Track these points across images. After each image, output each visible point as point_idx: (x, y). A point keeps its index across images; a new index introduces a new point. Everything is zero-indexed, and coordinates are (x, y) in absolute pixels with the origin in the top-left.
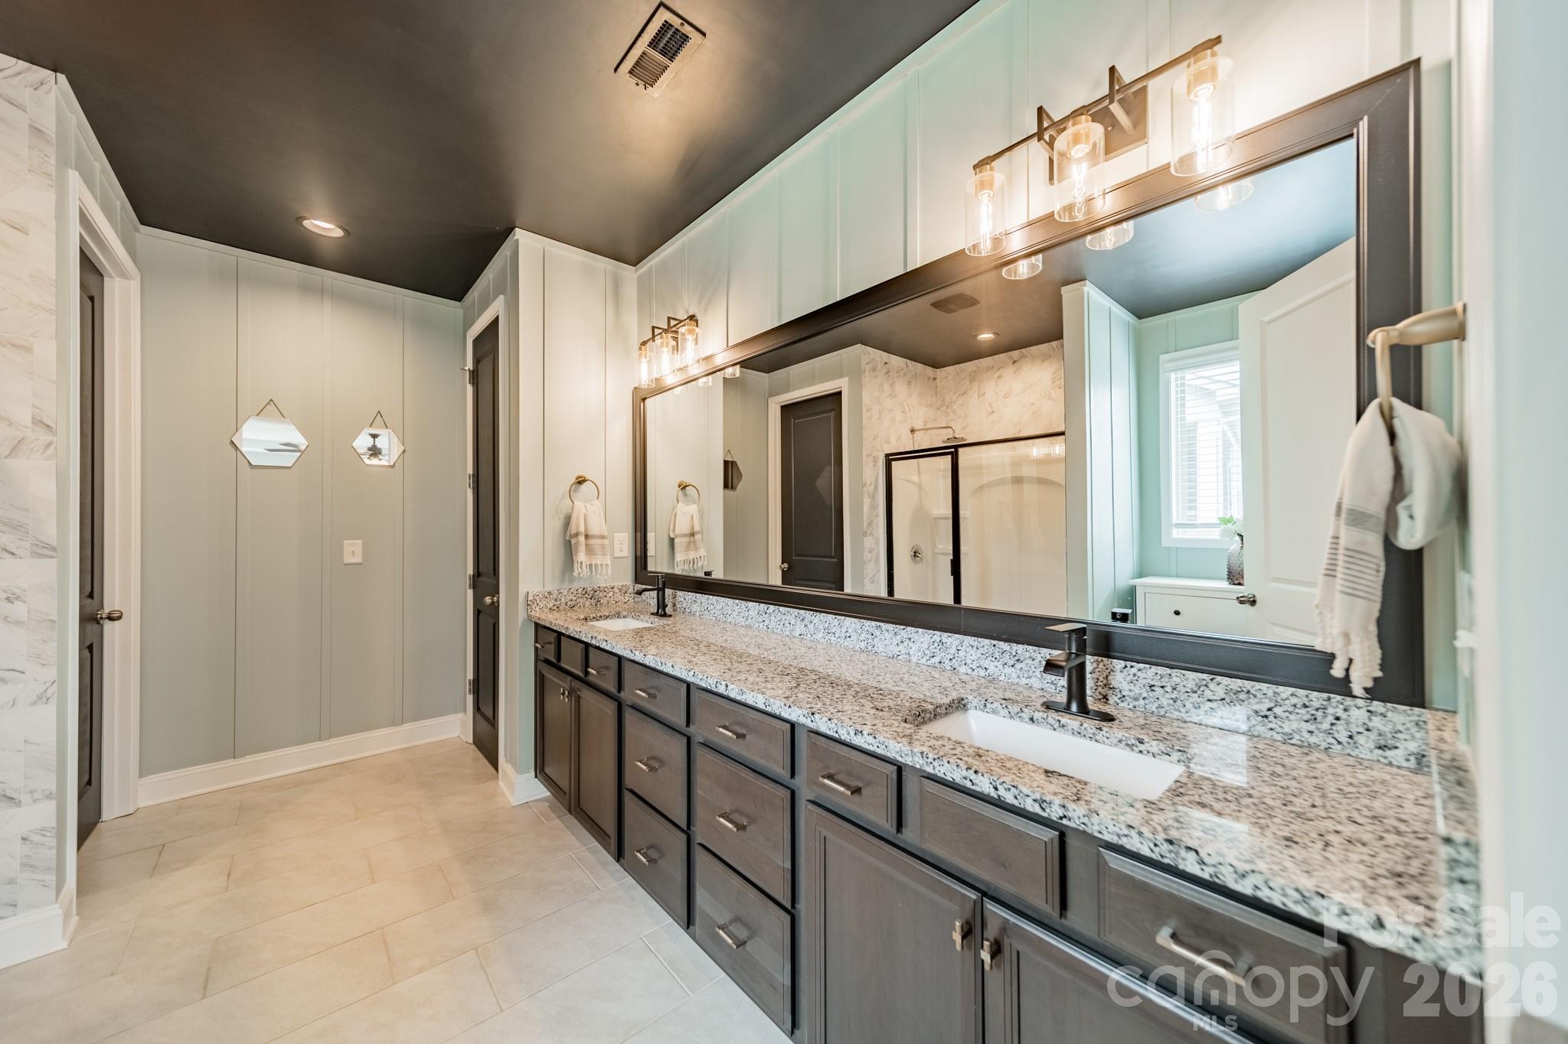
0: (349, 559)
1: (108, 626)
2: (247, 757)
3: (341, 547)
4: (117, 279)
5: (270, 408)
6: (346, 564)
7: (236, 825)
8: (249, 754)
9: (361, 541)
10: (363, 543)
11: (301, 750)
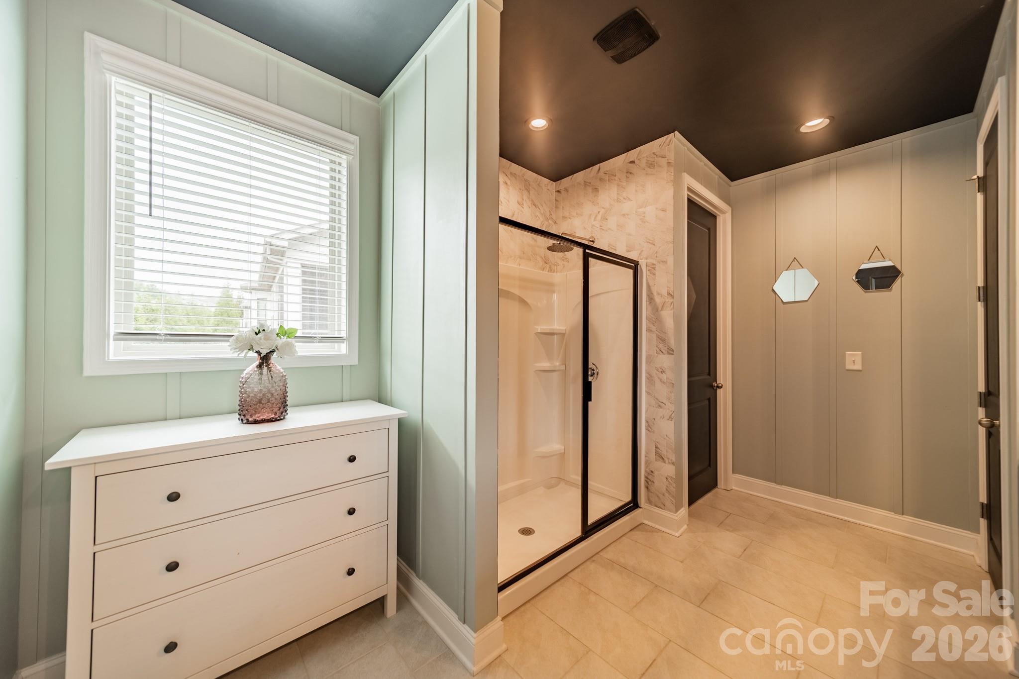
0: (849, 366)
1: (718, 391)
2: (783, 486)
3: (844, 356)
4: (721, 215)
5: (795, 263)
6: (848, 370)
7: (764, 524)
8: (784, 485)
9: (860, 353)
10: (862, 354)
11: (817, 497)
